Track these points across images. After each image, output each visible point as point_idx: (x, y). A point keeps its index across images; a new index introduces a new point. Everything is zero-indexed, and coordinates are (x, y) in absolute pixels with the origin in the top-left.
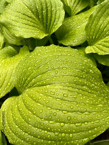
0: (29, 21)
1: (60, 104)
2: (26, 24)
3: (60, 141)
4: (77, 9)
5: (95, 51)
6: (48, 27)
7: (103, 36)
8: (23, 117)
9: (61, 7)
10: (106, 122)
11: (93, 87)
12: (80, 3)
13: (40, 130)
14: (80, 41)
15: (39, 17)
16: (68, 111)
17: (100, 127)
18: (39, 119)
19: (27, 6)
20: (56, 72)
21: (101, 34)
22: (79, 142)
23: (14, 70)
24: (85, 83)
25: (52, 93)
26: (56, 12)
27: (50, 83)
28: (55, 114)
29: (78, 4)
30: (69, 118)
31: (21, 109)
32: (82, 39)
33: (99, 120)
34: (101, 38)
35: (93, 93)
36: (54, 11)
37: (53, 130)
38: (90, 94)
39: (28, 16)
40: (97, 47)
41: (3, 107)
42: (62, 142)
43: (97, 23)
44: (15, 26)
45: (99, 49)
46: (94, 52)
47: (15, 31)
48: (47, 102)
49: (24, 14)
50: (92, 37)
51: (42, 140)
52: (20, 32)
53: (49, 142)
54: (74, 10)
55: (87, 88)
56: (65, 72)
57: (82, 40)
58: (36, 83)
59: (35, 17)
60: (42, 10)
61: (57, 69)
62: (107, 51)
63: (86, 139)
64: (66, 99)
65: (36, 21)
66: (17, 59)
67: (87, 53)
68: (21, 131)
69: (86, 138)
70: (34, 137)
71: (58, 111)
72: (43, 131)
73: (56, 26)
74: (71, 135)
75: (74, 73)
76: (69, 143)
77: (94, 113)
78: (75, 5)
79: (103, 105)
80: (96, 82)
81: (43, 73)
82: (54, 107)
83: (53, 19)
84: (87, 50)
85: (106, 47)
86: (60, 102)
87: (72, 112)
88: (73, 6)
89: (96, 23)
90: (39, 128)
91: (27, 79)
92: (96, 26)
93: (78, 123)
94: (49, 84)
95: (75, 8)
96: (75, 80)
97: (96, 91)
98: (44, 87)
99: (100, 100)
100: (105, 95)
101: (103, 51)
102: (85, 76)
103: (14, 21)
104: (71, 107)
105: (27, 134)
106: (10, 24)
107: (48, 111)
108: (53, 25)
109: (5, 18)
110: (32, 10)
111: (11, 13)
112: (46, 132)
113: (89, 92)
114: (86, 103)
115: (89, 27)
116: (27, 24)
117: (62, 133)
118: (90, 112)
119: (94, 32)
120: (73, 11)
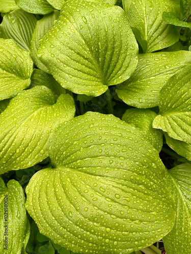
0: (84, 65)
1: (110, 206)
2: (78, 70)
3: (102, 246)
4: (157, 42)
5: (166, 128)
6: (108, 74)
7: (182, 108)
8: (62, 209)
9: (134, 51)
10: (156, 235)
11: (151, 186)
12: (164, 35)
13: (82, 230)
14: (149, 103)
15: (98, 59)
16: (117, 217)
17: (148, 240)
18: (83, 218)
19: (85, 40)
20: (111, 161)
21: (180, 105)
22: (123, 251)
23: (51, 133)
24: (143, 181)
25: (101, 189)
26: (126, 57)
27: (101, 174)
28: (102, 216)
29: (160, 35)
30: (117, 224)
31: (60, 198)
32: (153, 101)
33: (149, 232)
34: (179, 111)
35: (149, 195)
36: (123, 55)
37: (96, 234)
38: (145, 196)
39: (84, 57)
40: (170, 123)
41: (32, 183)
42: (104, 247)
43: (180, 89)
44: (64, 71)
45: (172, 127)
46: (165, 130)
47: (62, 79)
48: (94, 200)
49: (78, 54)
50: (167, 104)
51: (83, 241)
52: (68, 82)
53: (90, 244)
54: (152, 43)
55: (143, 188)
56: (122, 164)
57: (152, 103)
58: (82, 167)
59: (92, 59)
60: (106, 50)
61: (113, 157)
62: (181, 136)
63: (130, 250)
64: (118, 200)
65: (94, 65)
66: (57, 116)
67: (155, 127)
68: (59, 224)
69: (130, 248)
70: (74, 235)
71: (106, 213)
72: (85, 232)
73: (120, 77)
74: (116, 242)
75: (133, 168)
76: (111, 250)
77: (145, 223)
78: (156, 35)
79: (157, 212)
80: (156, 179)
81: (94, 157)
82: (102, 207)
83: (118, 66)
84: (155, 123)
85: (181, 128)
86: (110, 203)
87: (122, 218)
88: (152, 36)
89: (178, 88)
90: (81, 228)
91: (69, 156)
92: (177, 92)
93: (125, 231)
94: (100, 176)
95: (154, 40)
96: (132, 177)
97: (153, 191)
98: (93, 176)
99: (155, 204)
100: (163, 196)
101: (176, 132)
102: (145, 172)
103: (63, 62)
104: (122, 212)
105: (65, 230)
106: (55, 65)
107: (95, 211)
108: (116, 74)
109: (50, 54)
110: (91, 48)
111: (60, 49)
112: (88, 233)
113: (145, 194)
114: (139, 209)
115: (166, 90)
116: (80, 71)
117: (106, 239)
118: (141, 221)
119: (171, 98)
120: (150, 44)
